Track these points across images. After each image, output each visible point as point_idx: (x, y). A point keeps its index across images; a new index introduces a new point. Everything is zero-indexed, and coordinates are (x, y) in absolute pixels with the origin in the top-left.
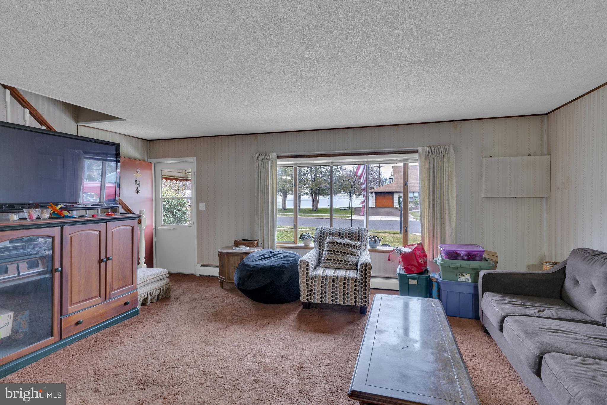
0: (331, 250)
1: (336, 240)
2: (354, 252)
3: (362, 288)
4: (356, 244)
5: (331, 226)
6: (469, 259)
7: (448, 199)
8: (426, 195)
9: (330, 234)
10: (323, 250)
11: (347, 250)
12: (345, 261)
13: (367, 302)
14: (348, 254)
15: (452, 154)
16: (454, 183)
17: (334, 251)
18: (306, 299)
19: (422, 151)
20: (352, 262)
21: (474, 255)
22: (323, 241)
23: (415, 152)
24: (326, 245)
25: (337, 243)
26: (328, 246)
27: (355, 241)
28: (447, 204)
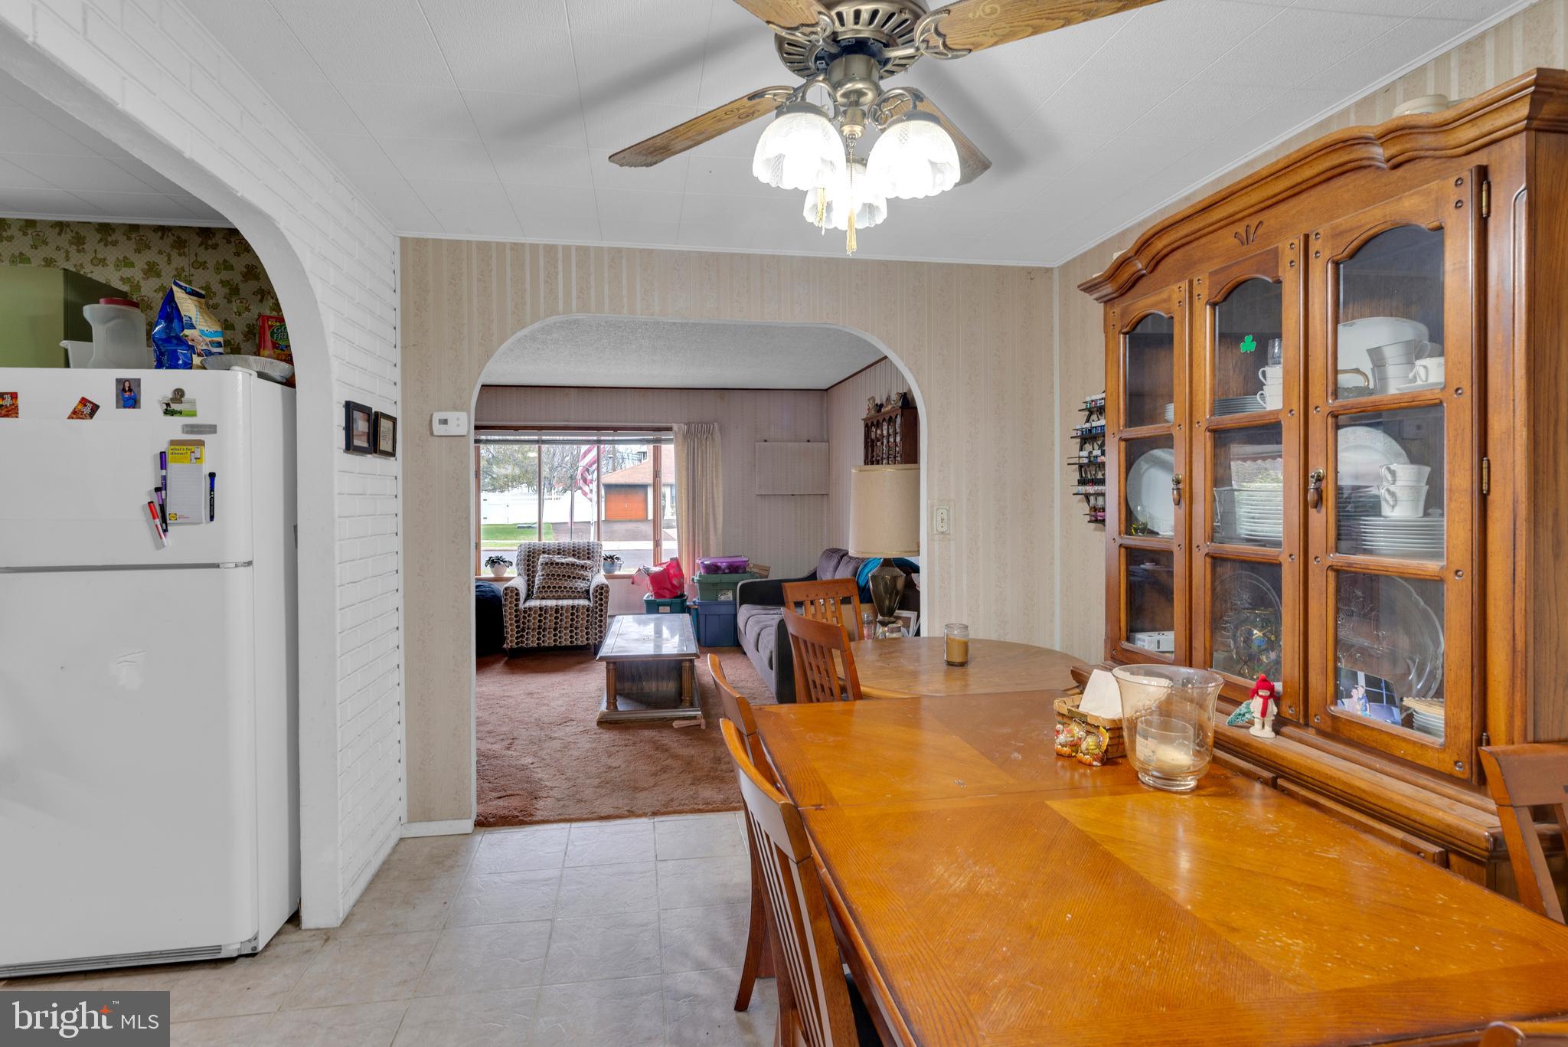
0: (548, 575)
1: (555, 559)
2: (582, 575)
3: (596, 618)
4: (585, 563)
5: (540, 540)
6: (730, 572)
7: (713, 497)
8: (684, 491)
9: (544, 552)
10: (534, 577)
11: (572, 573)
12: (571, 588)
13: (604, 626)
14: (574, 578)
15: (717, 434)
16: (720, 476)
17: (553, 575)
18: (514, 644)
19: (679, 429)
20: (581, 588)
21: (737, 567)
22: (533, 562)
23: (669, 429)
24: (539, 568)
25: (557, 564)
26: (543, 569)
27: (584, 559)
28: (711, 504)
